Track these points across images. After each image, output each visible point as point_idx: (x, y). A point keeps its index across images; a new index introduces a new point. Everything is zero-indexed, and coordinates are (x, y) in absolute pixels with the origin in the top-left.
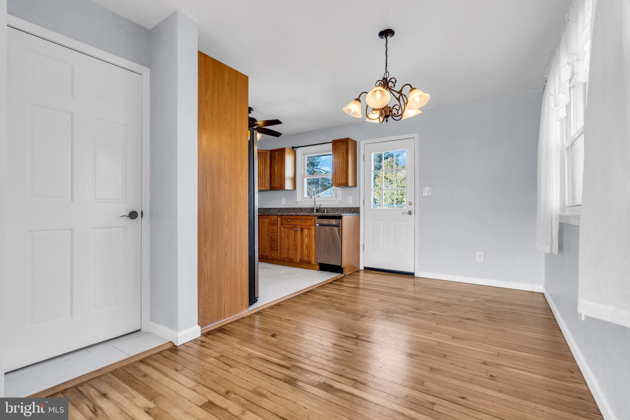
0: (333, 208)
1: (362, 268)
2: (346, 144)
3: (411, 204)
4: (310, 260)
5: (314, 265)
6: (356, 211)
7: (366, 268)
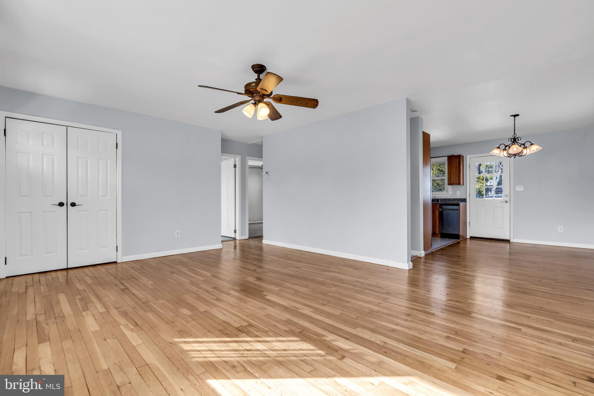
0: (445, 199)
1: (468, 237)
2: (459, 158)
3: (507, 196)
4: (435, 231)
5: (438, 234)
6: (464, 200)
7: (471, 238)
